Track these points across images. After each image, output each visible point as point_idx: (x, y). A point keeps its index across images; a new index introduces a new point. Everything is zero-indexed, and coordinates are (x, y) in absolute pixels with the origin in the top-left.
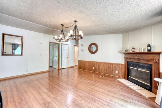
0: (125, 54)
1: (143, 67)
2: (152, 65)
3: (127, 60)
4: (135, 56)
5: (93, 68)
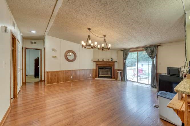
0: (96, 62)
1: (108, 69)
2: (112, 67)
3: (98, 66)
4: (104, 63)
5: (71, 77)
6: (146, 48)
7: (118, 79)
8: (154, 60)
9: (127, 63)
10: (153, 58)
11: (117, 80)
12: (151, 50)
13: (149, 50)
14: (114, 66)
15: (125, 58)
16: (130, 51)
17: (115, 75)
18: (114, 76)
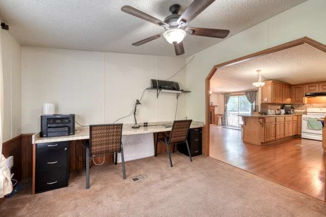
2: (212, 112)
6: (246, 93)
7: (219, 124)
8: (254, 104)
9: (228, 107)
10: (252, 103)
11: (217, 124)
12: (250, 95)
13: (248, 94)
14: (214, 110)
15: (226, 102)
16: (232, 95)
17: (216, 120)
18: (214, 121)
